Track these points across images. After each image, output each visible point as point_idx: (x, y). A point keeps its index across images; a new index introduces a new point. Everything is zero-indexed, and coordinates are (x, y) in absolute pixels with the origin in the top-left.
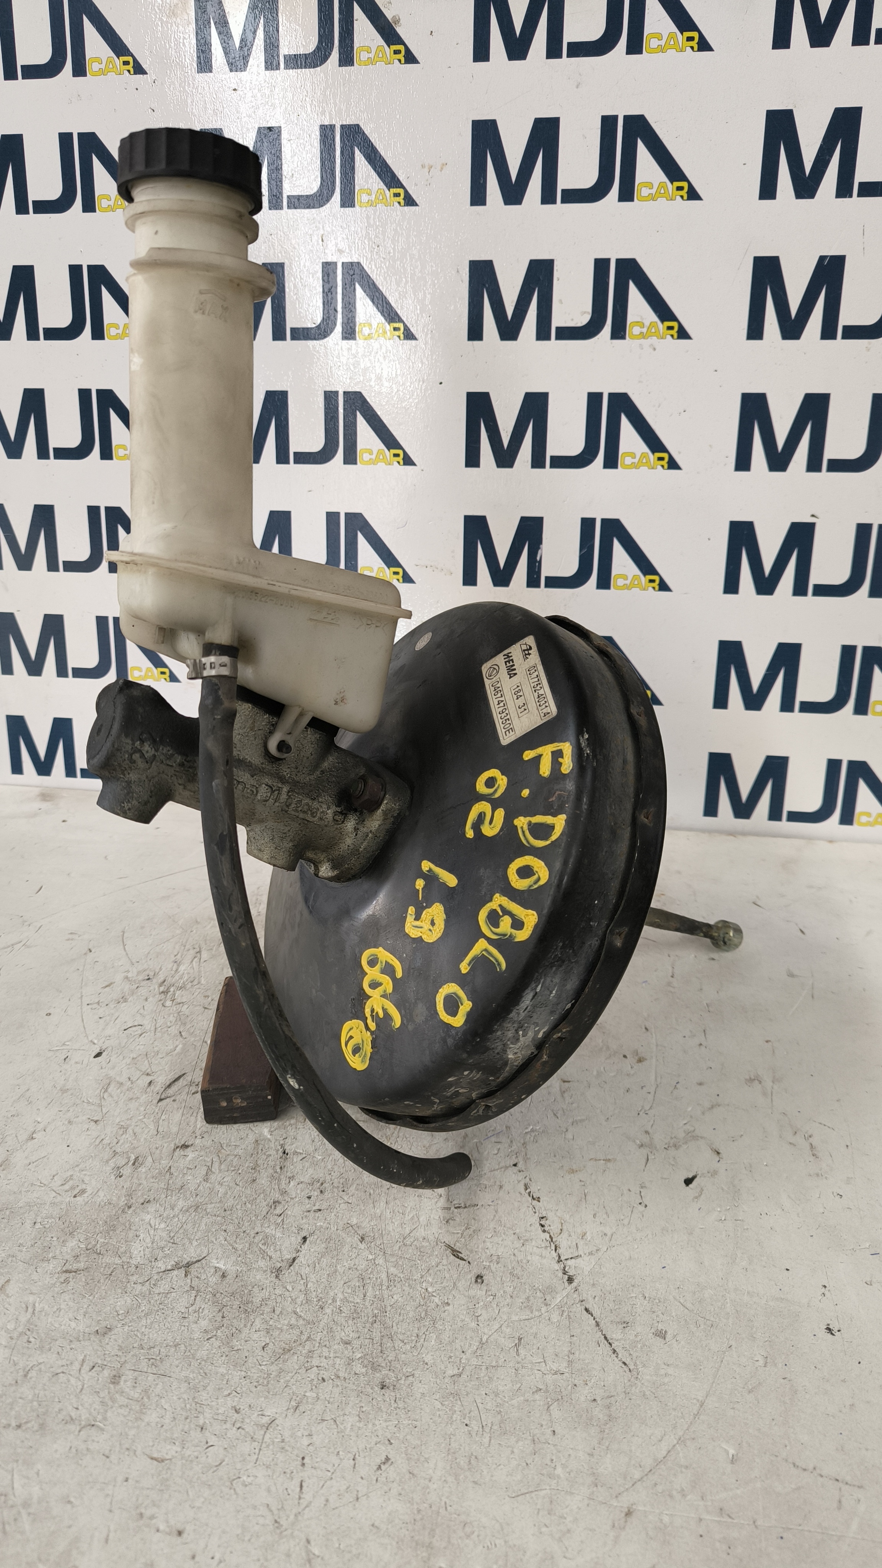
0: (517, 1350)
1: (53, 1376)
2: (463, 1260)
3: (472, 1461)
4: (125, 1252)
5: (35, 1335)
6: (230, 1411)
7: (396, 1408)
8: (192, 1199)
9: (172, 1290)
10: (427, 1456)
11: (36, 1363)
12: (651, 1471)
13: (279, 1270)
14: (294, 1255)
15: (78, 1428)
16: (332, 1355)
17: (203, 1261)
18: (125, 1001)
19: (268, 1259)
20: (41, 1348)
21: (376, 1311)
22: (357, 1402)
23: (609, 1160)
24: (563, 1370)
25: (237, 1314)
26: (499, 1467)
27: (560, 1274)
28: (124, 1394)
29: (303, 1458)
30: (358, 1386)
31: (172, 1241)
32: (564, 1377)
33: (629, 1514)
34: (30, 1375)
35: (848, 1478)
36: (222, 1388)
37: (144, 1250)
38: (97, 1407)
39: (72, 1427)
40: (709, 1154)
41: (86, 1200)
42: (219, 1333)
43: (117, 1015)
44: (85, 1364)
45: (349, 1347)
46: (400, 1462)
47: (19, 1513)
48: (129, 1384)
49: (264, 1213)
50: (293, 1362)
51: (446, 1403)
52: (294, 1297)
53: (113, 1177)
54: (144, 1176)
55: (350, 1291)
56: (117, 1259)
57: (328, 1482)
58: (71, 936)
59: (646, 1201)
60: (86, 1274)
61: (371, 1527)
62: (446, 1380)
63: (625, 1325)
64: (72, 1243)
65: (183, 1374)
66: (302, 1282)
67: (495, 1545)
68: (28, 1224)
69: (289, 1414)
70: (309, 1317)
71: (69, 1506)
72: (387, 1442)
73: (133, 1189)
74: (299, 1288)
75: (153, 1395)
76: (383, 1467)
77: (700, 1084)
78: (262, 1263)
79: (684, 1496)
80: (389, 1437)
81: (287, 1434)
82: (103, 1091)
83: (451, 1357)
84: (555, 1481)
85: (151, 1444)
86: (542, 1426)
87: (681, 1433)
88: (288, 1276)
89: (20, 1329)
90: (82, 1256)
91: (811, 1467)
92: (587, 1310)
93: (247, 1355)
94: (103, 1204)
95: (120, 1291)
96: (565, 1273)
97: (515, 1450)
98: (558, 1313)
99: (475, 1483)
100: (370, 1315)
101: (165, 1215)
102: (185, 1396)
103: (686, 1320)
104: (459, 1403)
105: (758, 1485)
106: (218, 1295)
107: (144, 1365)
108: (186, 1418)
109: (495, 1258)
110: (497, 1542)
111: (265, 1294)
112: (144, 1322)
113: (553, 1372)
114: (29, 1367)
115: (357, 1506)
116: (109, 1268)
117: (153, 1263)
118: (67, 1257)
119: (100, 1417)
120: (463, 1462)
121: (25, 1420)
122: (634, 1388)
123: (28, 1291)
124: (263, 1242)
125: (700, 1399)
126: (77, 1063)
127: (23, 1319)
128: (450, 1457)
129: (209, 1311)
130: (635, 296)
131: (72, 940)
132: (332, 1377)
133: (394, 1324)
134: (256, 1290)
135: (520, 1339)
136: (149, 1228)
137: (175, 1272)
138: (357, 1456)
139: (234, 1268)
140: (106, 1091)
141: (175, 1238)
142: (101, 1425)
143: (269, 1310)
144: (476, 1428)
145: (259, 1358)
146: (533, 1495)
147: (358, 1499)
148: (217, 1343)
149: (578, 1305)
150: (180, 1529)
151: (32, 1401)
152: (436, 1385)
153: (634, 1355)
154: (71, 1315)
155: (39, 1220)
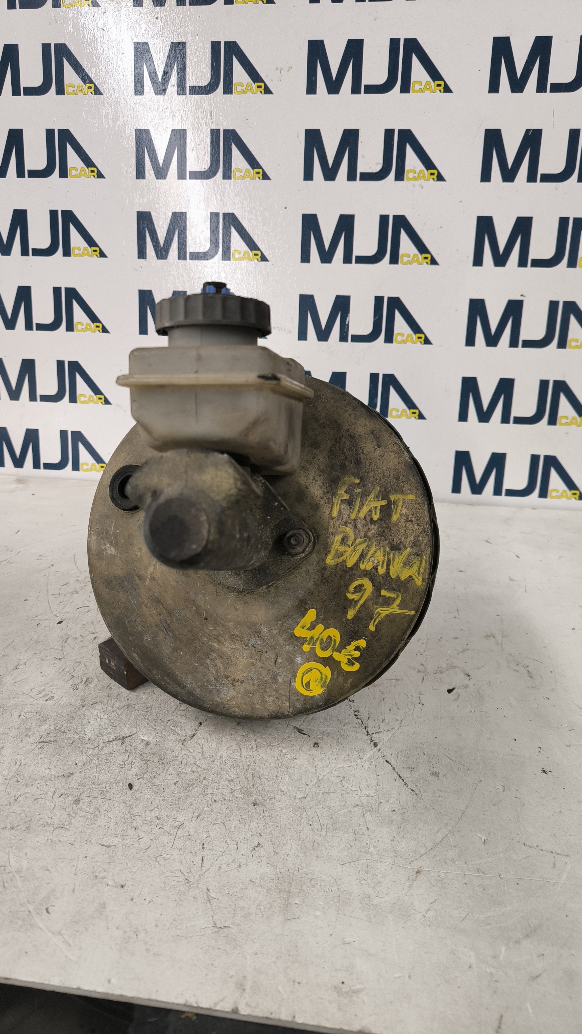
0: (342, 784)
1: (35, 800)
2: (305, 734)
3: (315, 845)
4: (81, 731)
5: (21, 777)
6: (154, 818)
7: (264, 816)
8: (125, 702)
9: (113, 752)
10: (285, 842)
11: (23, 793)
12: (432, 848)
13: (184, 740)
14: (194, 733)
15: (52, 829)
16: (220, 787)
17: (133, 736)
18: (77, 593)
19: (177, 734)
20: (26, 785)
21: (249, 763)
22: (238, 813)
23: (398, 680)
24: (372, 794)
25: (157, 765)
26: (333, 848)
27: (369, 742)
28: (83, 810)
29: (203, 844)
30: (238, 804)
31: (112, 725)
32: (373, 798)
33: (418, 872)
34: (19, 800)
35: (559, 851)
36: (148, 806)
37: (94, 730)
38: (65, 817)
39: (48, 828)
40: (462, 676)
41: (54, 702)
42: (145, 776)
43: (72, 600)
44: (56, 794)
45: (232, 783)
46: (267, 846)
47: (14, 876)
48: (86, 804)
49: (174, 709)
50: (195, 792)
51: (297, 813)
52: (194, 756)
53: (72, 690)
54: (92, 689)
55: (231, 752)
56: (76, 735)
57: (220, 857)
58: (39, 557)
59: (423, 702)
60: (55, 743)
61: (249, 882)
62: (296, 801)
63: (412, 769)
64: (45, 727)
65: (122, 798)
66: (199, 747)
67: (332, 891)
68: (16, 716)
69: (193, 820)
70: (205, 766)
71: (48, 872)
72: (258, 835)
73: (86, 696)
74: (198, 750)
75: (102, 810)
76: (256, 848)
77: (456, 638)
78: (173, 737)
79: (454, 862)
80: (260, 832)
81: (192, 831)
82: (64, 642)
83: (299, 788)
84: (370, 855)
85: (101, 837)
86: (360, 825)
87: (451, 828)
88: (189, 744)
89: (11, 774)
90: (52, 734)
91: (535, 845)
92: (387, 761)
93: (164, 787)
94: (65, 704)
95: (78, 753)
96: (372, 741)
97: (343, 839)
98: (368, 763)
99: (318, 857)
100: (245, 765)
101: (107, 711)
102: (124, 811)
103: (451, 767)
104: (305, 813)
105: (501, 855)
106: (144, 755)
107: (95, 794)
108: (125, 823)
109: (326, 734)
110: (333, 889)
111: (175, 754)
112: (95, 770)
113: (366, 795)
114: (18, 795)
115: (240, 870)
116: (71, 740)
117: (100, 737)
118: (42, 734)
119: (67, 823)
120: (309, 845)
121: (16, 825)
122: (419, 804)
123: (16, 753)
124: (173, 725)
125: (462, 809)
126: (45, 627)
127: (14, 768)
128: (300, 843)
129: (138, 763)
130: (410, 154)
131: (41, 559)
132: (221, 800)
133: (261, 770)
134: (169, 751)
135: (344, 778)
136: (97, 718)
137: (115, 742)
138: (239, 843)
139: (154, 740)
140: (66, 642)
141: (115, 723)
142: (68, 827)
143: (178, 763)
144: (317, 827)
145: (172, 789)
146: (355, 863)
147: (240, 866)
148: (145, 781)
149: (381, 759)
150: (123, 884)
151: (21, 814)
152: (289, 803)
153: (419, 786)
154: (46, 767)
155: (23, 713)
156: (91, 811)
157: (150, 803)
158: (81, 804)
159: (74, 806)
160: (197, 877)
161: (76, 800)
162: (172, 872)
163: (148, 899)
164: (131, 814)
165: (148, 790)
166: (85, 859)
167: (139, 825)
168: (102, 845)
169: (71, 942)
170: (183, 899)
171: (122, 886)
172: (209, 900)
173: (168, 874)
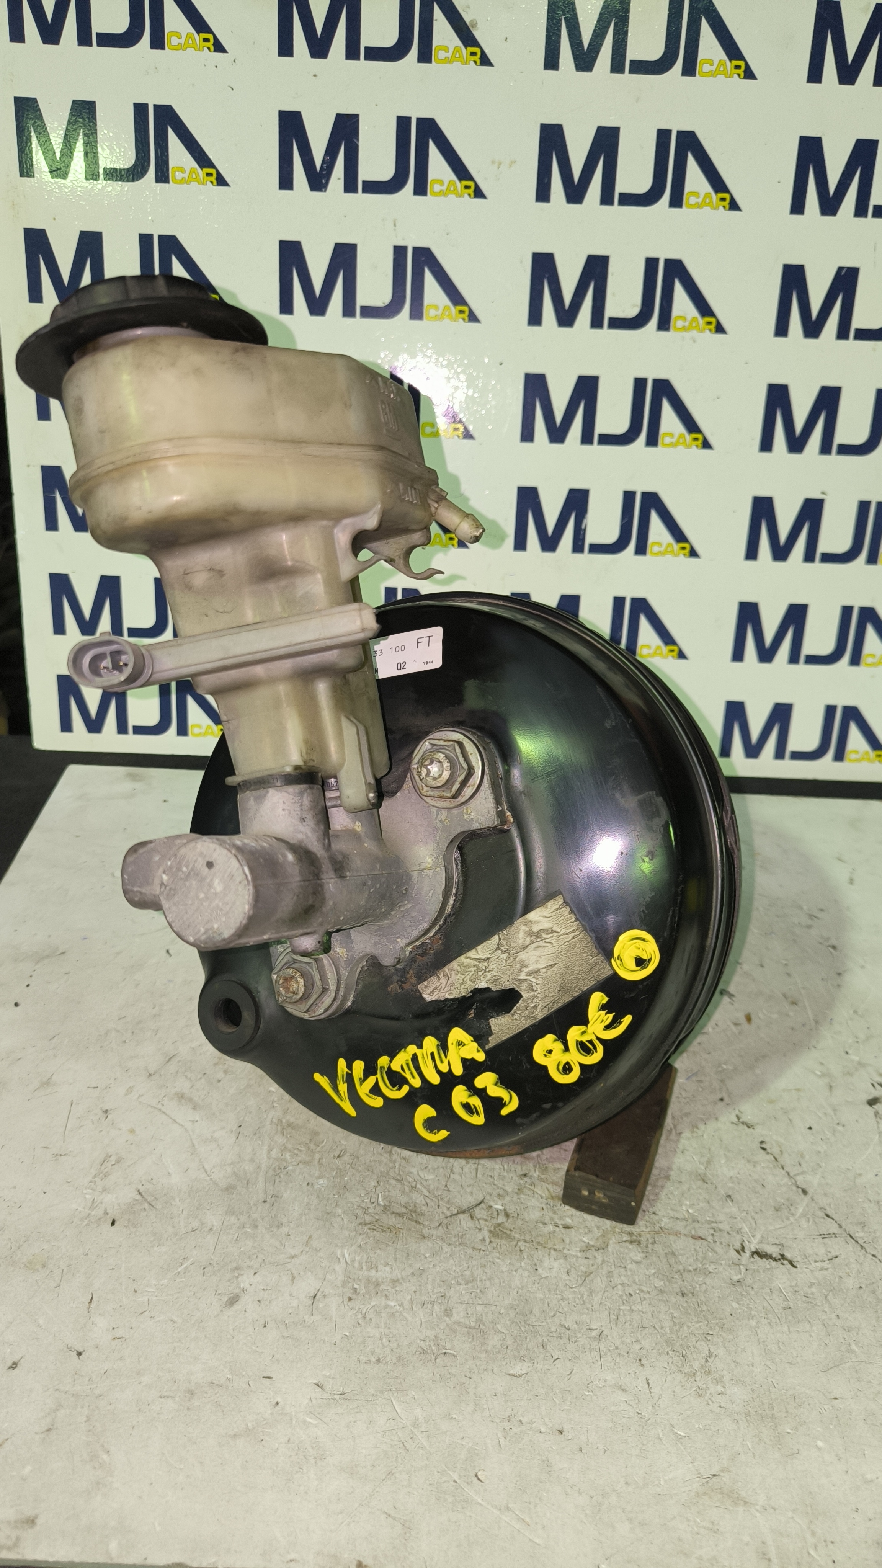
156: (473, 1324)
157: (546, 1305)
158: (455, 1315)
159: (447, 1319)
160: (650, 1408)
161: (446, 1310)
162: (616, 1405)
163: (601, 1446)
164: (529, 1325)
165: (536, 1285)
166: (495, 1397)
167: (545, 1340)
168: (510, 1375)
169: (527, 1520)
170: (645, 1442)
171: (561, 1432)
172: (679, 1438)
173: (612, 1408)
